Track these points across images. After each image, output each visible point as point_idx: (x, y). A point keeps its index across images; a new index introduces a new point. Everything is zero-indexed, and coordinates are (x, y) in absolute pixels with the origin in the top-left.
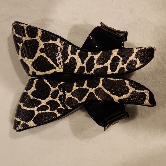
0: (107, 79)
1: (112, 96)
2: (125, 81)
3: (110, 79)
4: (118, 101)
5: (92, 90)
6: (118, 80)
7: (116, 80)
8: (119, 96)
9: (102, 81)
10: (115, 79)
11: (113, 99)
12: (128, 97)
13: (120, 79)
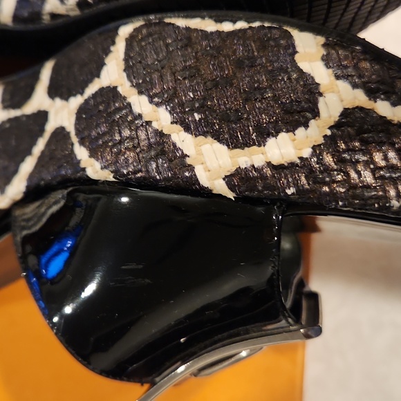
0: (161, 23)
1: (183, 140)
2: (295, 33)
3: (181, 22)
4: (229, 179)
5: (63, 114)
6: (241, 25)
7: (227, 27)
8: (234, 143)
9: (130, 41)
10: (219, 20)
11: (191, 168)
12: (307, 152)
13: (256, 24)
